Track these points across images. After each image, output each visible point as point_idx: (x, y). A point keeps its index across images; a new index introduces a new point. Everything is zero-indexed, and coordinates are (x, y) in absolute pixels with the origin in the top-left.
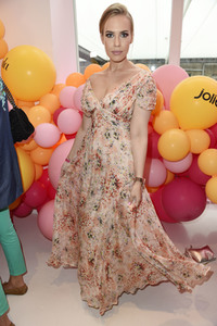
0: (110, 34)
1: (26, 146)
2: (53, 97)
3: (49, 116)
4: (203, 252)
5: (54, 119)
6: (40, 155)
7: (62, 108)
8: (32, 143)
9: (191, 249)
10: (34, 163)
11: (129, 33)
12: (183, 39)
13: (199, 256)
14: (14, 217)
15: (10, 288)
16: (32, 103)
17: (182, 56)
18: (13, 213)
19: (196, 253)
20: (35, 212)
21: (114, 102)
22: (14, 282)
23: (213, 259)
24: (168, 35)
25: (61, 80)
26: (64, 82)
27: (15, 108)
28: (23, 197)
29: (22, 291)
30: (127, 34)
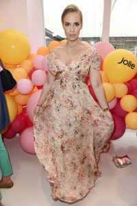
0: (68, 24)
1: (11, 94)
2: (28, 62)
3: (26, 74)
4: (124, 159)
5: (30, 76)
6: (21, 99)
7: (34, 69)
8: (15, 92)
9: (117, 157)
10: (17, 104)
11: (80, 23)
12: (111, 25)
13: (121, 162)
14: (5, 139)
15: (2, 184)
16: (15, 66)
17: (111, 36)
18: (3, 136)
19: (120, 160)
20: (18, 135)
21: (78, 67)
22: (5, 180)
23: (130, 163)
24: (102, 22)
25: (34, 51)
26: (36, 53)
27: (4, 69)
28: (10, 126)
29: (10, 186)
30: (79, 24)
